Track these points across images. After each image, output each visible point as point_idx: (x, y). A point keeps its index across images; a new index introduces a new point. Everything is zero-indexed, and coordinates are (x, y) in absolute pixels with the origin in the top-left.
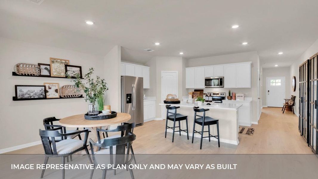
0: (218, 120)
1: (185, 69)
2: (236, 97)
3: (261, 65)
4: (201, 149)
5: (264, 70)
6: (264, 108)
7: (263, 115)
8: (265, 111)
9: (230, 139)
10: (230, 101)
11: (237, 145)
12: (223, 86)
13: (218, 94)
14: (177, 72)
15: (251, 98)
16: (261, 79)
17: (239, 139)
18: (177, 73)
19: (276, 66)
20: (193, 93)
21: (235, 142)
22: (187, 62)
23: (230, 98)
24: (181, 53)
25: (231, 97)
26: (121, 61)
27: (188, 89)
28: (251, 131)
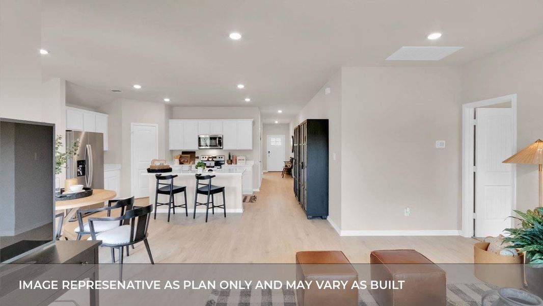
0: (224, 187)
1: (168, 122)
2: (237, 160)
3: (261, 121)
4: (206, 221)
5: (265, 126)
6: (264, 173)
7: (264, 182)
8: (265, 177)
9: (235, 207)
10: (230, 165)
11: (242, 212)
12: (222, 147)
13: (215, 157)
14: (157, 125)
15: (253, 161)
16: (262, 139)
17: (244, 207)
18: (157, 127)
19: (276, 122)
20: (181, 157)
21: (240, 210)
22: (172, 111)
23: (230, 162)
24: (167, 100)
25: (232, 160)
26: (66, 105)
27: (172, 151)
28: (253, 199)
